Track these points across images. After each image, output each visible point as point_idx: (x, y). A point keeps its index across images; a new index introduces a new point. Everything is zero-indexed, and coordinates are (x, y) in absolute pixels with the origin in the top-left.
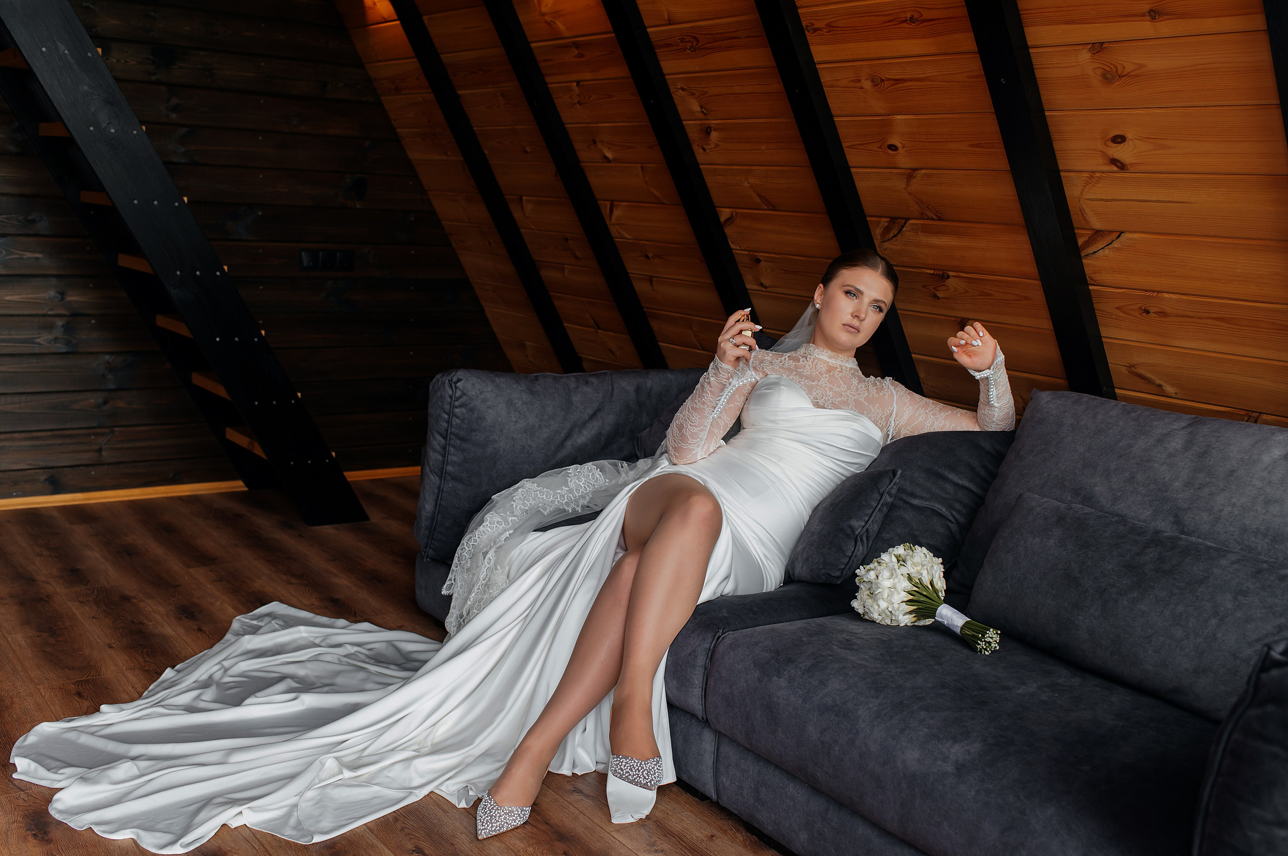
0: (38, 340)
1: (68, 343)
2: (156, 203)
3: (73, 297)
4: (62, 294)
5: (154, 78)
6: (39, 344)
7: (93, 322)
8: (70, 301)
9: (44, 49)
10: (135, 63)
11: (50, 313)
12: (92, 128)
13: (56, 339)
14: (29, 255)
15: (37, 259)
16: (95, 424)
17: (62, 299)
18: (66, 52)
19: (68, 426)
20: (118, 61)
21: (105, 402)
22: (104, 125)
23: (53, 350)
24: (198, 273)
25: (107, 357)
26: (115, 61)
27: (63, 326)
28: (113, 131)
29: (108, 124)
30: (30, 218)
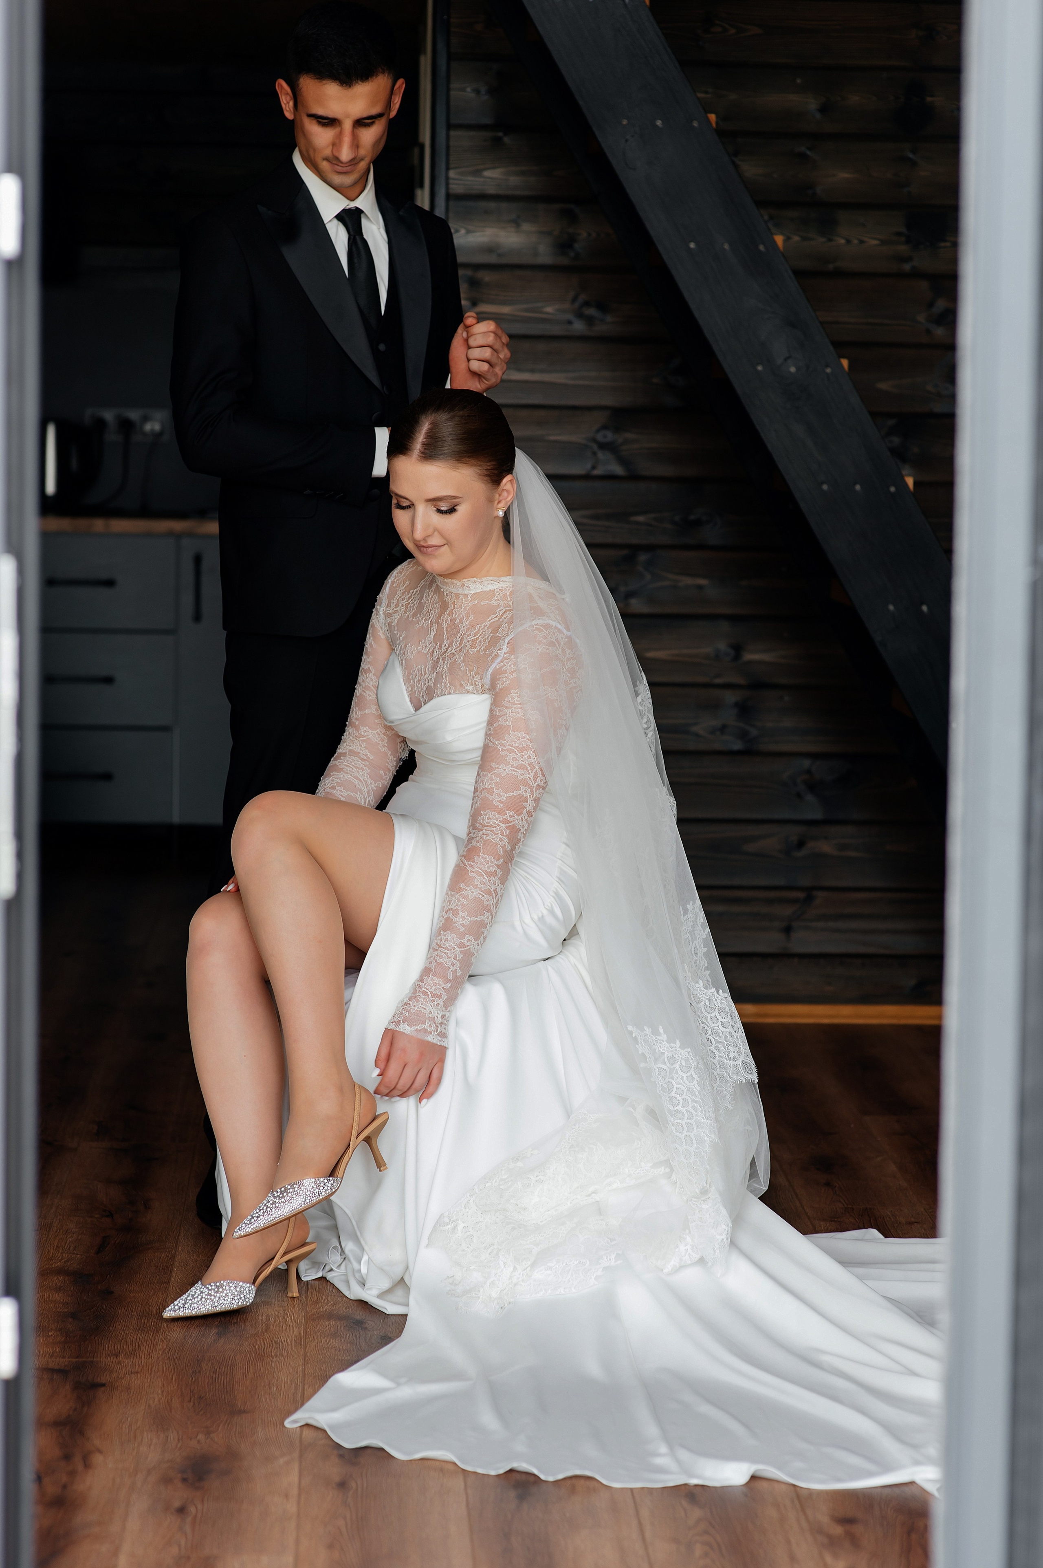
0: (695, 729)
1: (743, 735)
2: (858, 487)
3: (757, 656)
4: (738, 649)
5: (907, 267)
6: (697, 735)
7: (786, 698)
8: (750, 662)
9: (692, 245)
10: (876, 242)
11: (718, 681)
12: (760, 368)
13: (723, 729)
14: (688, 581)
15: (700, 587)
16: (782, 882)
17: (737, 657)
18: (726, 246)
19: (737, 881)
20: (848, 241)
21: (801, 844)
22: (779, 361)
23: (717, 746)
24: (925, 608)
25: (806, 763)
26: (843, 241)
27: (736, 705)
28: (793, 369)
29: (786, 360)
30: (692, 517)
